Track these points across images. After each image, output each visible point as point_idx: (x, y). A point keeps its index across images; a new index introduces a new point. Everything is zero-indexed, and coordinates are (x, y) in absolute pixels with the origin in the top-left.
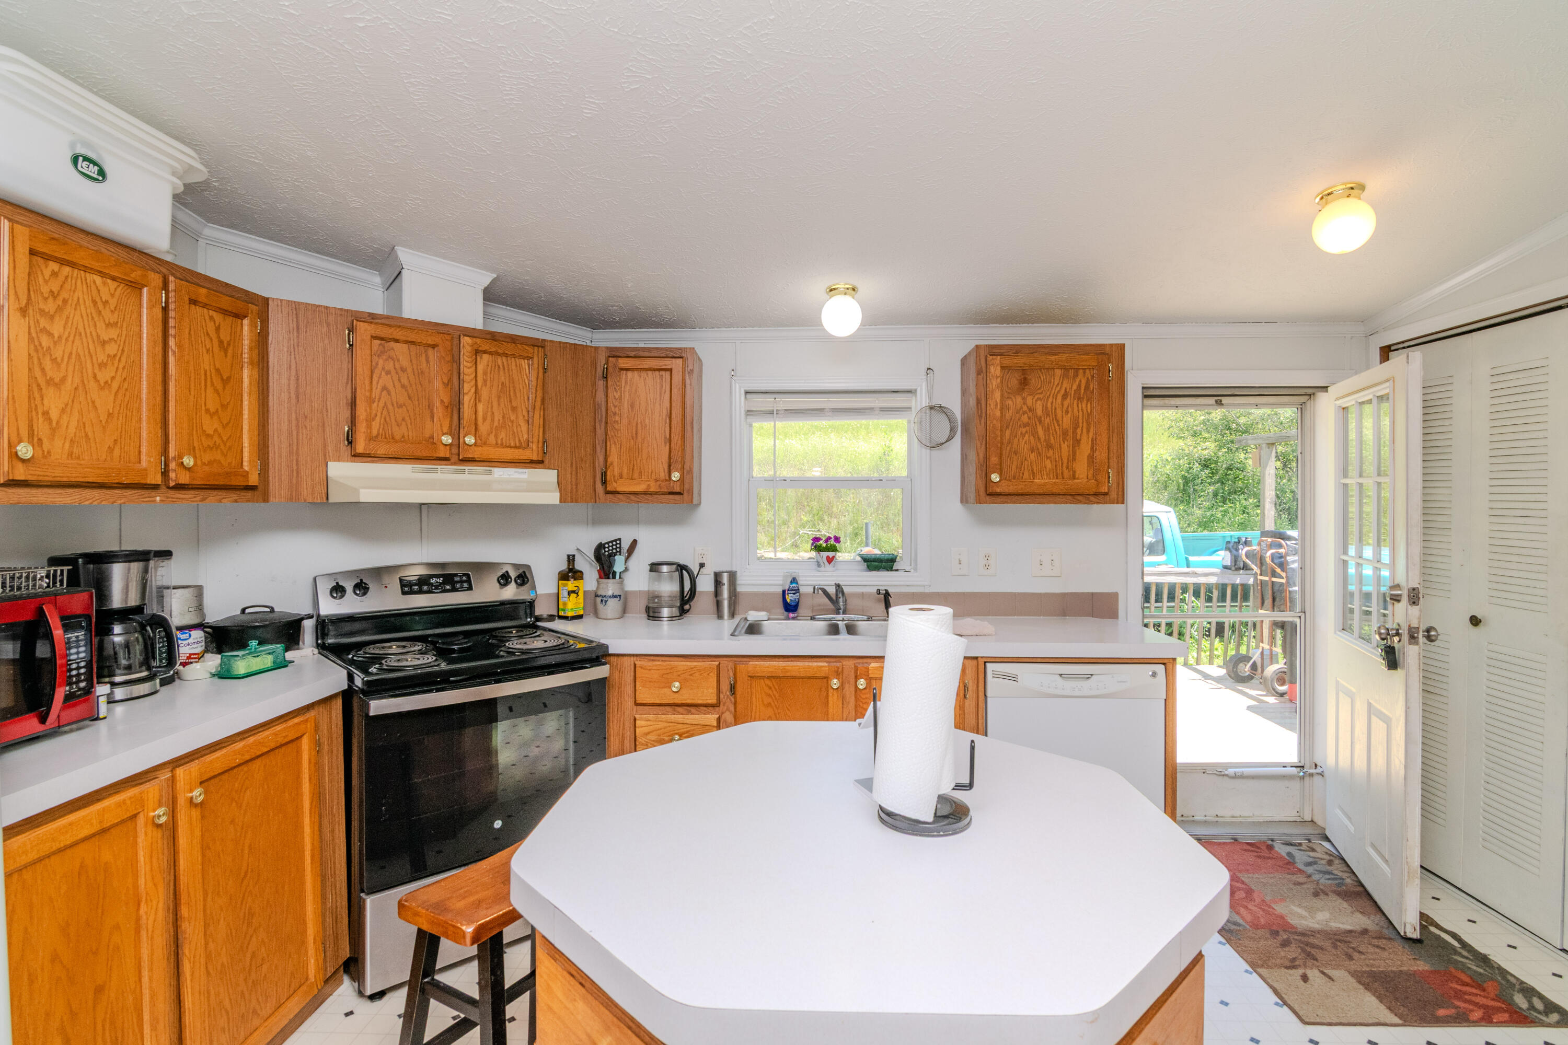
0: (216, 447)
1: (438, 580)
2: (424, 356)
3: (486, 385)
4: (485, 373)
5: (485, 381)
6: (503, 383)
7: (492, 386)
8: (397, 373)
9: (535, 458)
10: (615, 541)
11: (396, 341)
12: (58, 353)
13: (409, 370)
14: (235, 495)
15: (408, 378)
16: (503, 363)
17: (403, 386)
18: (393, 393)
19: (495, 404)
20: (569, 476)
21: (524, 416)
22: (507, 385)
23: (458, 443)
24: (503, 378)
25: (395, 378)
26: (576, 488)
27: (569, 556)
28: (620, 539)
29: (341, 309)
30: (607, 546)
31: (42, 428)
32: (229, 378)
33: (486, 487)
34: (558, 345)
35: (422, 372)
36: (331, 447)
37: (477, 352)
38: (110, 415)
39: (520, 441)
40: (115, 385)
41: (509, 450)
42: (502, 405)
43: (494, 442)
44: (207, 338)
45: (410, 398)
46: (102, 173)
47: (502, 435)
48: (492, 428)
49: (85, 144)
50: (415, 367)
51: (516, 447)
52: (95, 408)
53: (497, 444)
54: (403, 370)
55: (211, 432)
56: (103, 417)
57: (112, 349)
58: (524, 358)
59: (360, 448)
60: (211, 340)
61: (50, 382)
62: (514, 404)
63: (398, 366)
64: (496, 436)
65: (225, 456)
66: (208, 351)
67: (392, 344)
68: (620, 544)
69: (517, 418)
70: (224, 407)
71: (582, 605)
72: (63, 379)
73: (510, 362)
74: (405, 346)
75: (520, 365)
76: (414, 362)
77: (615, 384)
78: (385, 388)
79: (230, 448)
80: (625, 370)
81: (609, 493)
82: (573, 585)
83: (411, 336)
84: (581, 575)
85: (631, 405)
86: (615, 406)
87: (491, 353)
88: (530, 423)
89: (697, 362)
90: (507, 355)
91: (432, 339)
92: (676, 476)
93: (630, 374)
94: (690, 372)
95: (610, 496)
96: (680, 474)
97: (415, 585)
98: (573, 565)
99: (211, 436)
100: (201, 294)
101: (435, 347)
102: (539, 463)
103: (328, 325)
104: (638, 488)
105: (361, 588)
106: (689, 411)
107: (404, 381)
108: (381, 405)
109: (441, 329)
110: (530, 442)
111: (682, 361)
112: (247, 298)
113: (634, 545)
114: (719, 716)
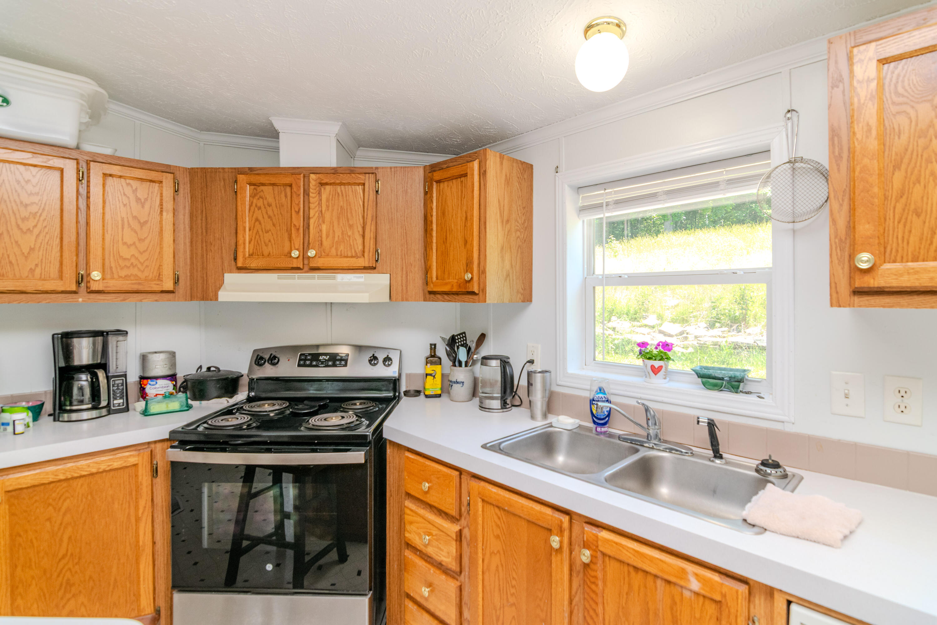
0: (134, 265)
1: (325, 357)
2: (283, 193)
3: (328, 210)
4: (328, 201)
5: (328, 207)
6: (341, 207)
7: (333, 210)
8: (265, 208)
9: (367, 265)
10: (462, 333)
11: (263, 184)
13: (274, 204)
14: (154, 296)
15: (273, 210)
16: (341, 191)
17: (269, 217)
18: (262, 222)
19: (336, 224)
20: (399, 279)
21: (359, 232)
22: (345, 208)
23: (304, 256)
24: (342, 203)
25: (264, 211)
26: (407, 288)
27: (431, 345)
28: (464, 333)
29: (231, 168)
30: (459, 337)
33: (333, 289)
34: (389, 170)
35: (283, 206)
36: (226, 264)
37: (322, 184)
39: (355, 251)
40: (36, 231)
41: (345, 259)
42: (341, 224)
43: (335, 254)
44: (124, 198)
45: (274, 225)
47: (342, 248)
48: (333, 243)
50: (277, 202)
51: (352, 257)
52: (19, 244)
53: (337, 255)
54: (270, 205)
55: (129, 257)
56: (26, 251)
57: (33, 208)
58: (359, 184)
59: (240, 264)
60: (128, 198)
62: (351, 223)
63: (266, 202)
64: (337, 249)
65: (143, 271)
66: (125, 205)
67: (262, 188)
68: (465, 336)
69: (353, 234)
70: (140, 240)
71: (440, 386)
73: (347, 189)
74: (270, 188)
75: (356, 190)
76: (277, 198)
77: (432, 197)
78: (257, 220)
79: (147, 266)
80: (438, 182)
81: (431, 293)
82: (430, 369)
83: (273, 180)
84: (439, 362)
85: (443, 213)
86: (432, 216)
87: (330, 184)
88: (363, 236)
89: (502, 163)
90: (344, 184)
91: (287, 180)
92: (468, 276)
93: (442, 184)
94: (483, 173)
95: (432, 296)
96: (472, 274)
97: (308, 360)
98: (435, 352)
99: (128, 259)
100: (115, 170)
101: (291, 186)
102: (371, 269)
103: (224, 180)
104: (446, 289)
105: (273, 360)
106: (482, 211)
107: (270, 213)
108: (255, 231)
109: (297, 171)
110: (364, 252)
111: (476, 164)
112: (167, 169)
113: (482, 338)
114: (460, 530)
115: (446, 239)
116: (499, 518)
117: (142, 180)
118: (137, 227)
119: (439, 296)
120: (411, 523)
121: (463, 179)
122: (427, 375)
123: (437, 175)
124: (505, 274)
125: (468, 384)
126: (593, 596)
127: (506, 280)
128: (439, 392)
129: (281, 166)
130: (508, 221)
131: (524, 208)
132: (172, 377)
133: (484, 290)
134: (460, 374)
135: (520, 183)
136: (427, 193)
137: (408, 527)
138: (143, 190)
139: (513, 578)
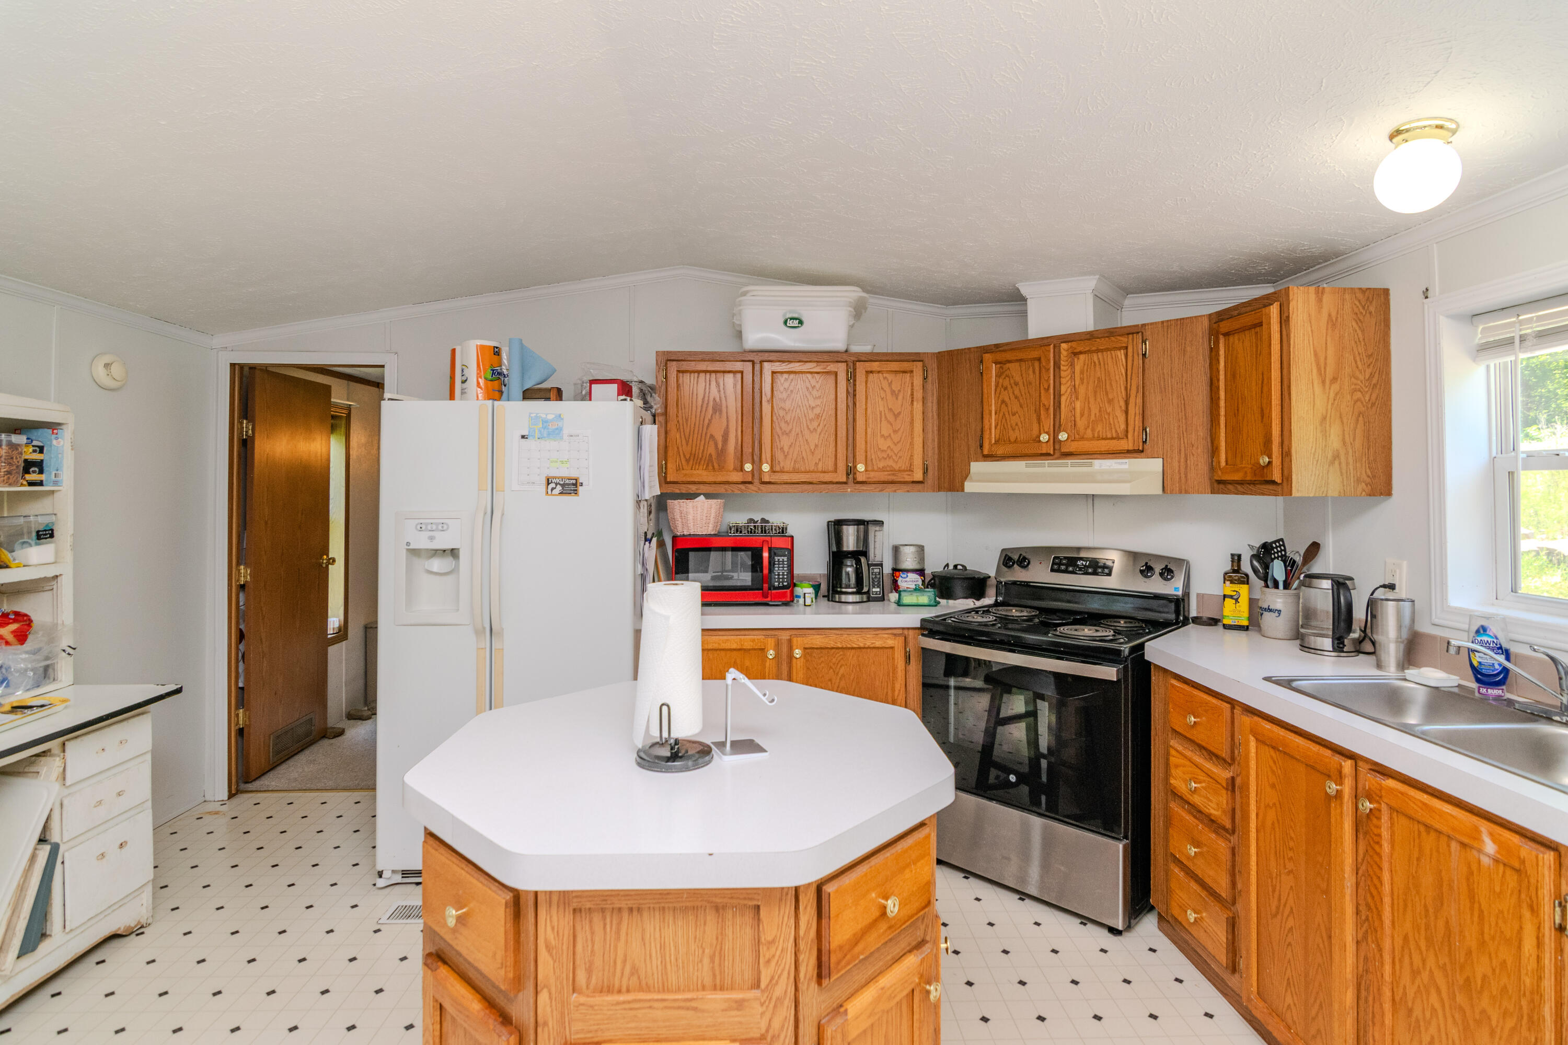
0: (889, 457)
1: (1084, 563)
2: (1031, 369)
3: (1083, 383)
4: (1082, 372)
5: (1082, 380)
6: (1099, 378)
7: (1088, 383)
8: (1012, 387)
9: (1131, 448)
10: (1278, 541)
11: (1009, 362)
12: (788, 418)
13: (1021, 384)
14: (905, 487)
15: (1020, 389)
16: (1098, 359)
17: (1016, 397)
18: (1009, 405)
19: (1092, 400)
20: (1176, 464)
21: (1121, 407)
22: (1103, 379)
23: (1055, 440)
24: (1099, 373)
25: (1010, 391)
26: (1186, 477)
27: (1232, 555)
28: (1284, 541)
29: (977, 347)
30: (1274, 545)
31: (779, 456)
32: (899, 413)
33: (1090, 478)
34: (1160, 325)
35: (1030, 383)
36: (972, 452)
37: (1076, 354)
38: (816, 446)
39: (1116, 431)
40: (819, 430)
41: (1103, 442)
42: (1099, 400)
43: (1091, 436)
44: (882, 391)
45: (1021, 406)
46: (801, 322)
47: (1099, 428)
48: (1089, 423)
50: (1025, 379)
51: (1112, 438)
52: (808, 443)
53: (1094, 437)
54: (1016, 384)
55: (885, 449)
56: (812, 448)
57: (817, 411)
58: (1120, 349)
59: (986, 452)
60: (885, 391)
61: (785, 433)
62: (1110, 396)
63: (1012, 381)
64: (1093, 430)
65: (897, 462)
66: (882, 399)
67: (1008, 365)
68: (1284, 545)
69: (1114, 410)
70: (895, 432)
71: (1244, 615)
72: (790, 431)
73: (1105, 357)
74: (1017, 364)
75: (1116, 356)
76: (1024, 375)
77: (1218, 355)
78: (1003, 402)
79: (900, 457)
80: (1226, 335)
81: (1219, 482)
82: (1229, 589)
83: (1020, 355)
84: (1245, 580)
85: (1232, 375)
86: (1218, 380)
87: (1085, 353)
88: (1127, 412)
89: (1320, 300)
90: (1102, 351)
91: (1035, 354)
92: (1265, 460)
93: (1231, 338)
94: (1285, 320)
95: (1221, 486)
96: (1270, 457)
97: (1064, 565)
98: (1239, 566)
99: (885, 451)
100: (875, 366)
101: (1039, 359)
102: (1138, 452)
103: (970, 360)
104: (1237, 477)
105: (1023, 562)
106: (1285, 371)
107: (1017, 392)
108: (1001, 415)
109: (1046, 341)
110: (1127, 431)
111: (1274, 310)
112: (915, 358)
113: (1314, 549)
114: (1233, 778)
115: (1238, 410)
116: (1272, 761)
117: (896, 372)
118: (890, 417)
119: (1230, 487)
120: (1176, 766)
121: (1258, 329)
122: (1225, 596)
123: (1225, 326)
124: (1330, 455)
125: (1287, 613)
126: (1377, 859)
127: (1332, 463)
128: (1245, 623)
129: (1030, 337)
130: (1334, 380)
132: (920, 571)
133: (1287, 478)
134: (1278, 599)
136: (1213, 352)
137: (1173, 772)
138: (897, 382)
139: (1292, 838)
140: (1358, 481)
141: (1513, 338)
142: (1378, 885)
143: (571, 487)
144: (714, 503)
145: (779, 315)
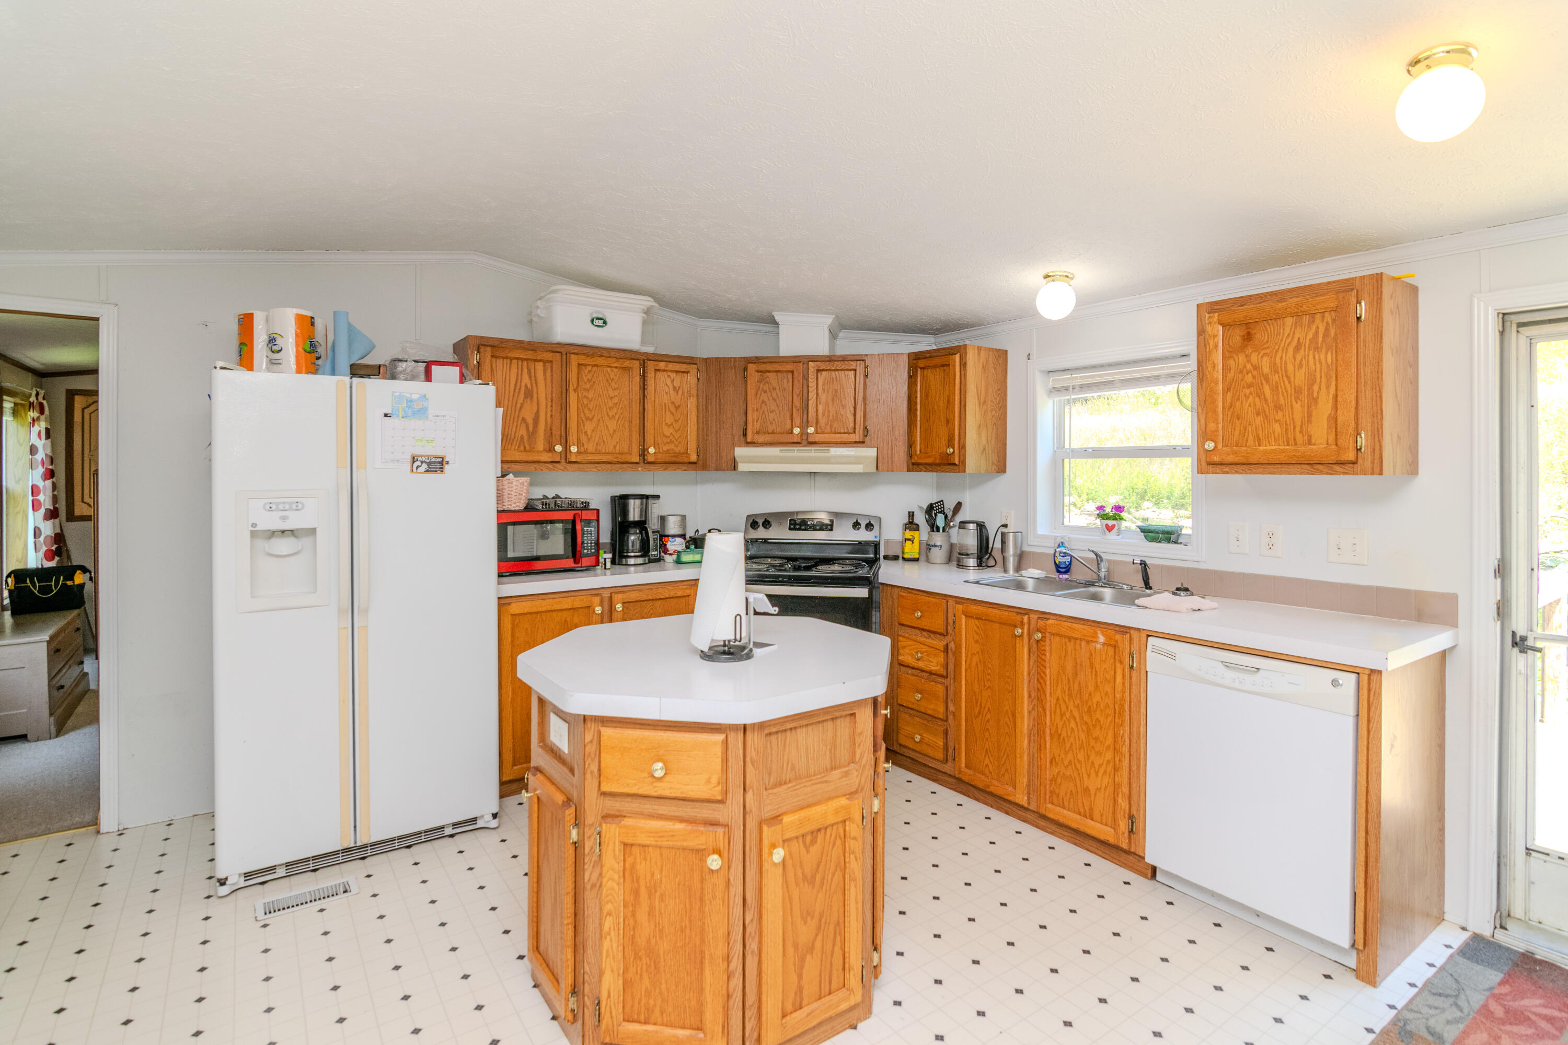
0: (671, 442)
1: (811, 523)
2: (786, 378)
3: (824, 393)
4: (824, 385)
5: (824, 390)
6: (836, 390)
7: (828, 392)
8: (770, 391)
9: (857, 440)
10: (940, 502)
11: (769, 372)
12: (591, 406)
13: (777, 388)
14: (684, 467)
15: (776, 393)
16: (836, 376)
17: (774, 399)
18: (768, 403)
19: (831, 404)
20: (885, 451)
21: (850, 411)
22: (839, 391)
23: (804, 432)
24: (835, 386)
25: (769, 394)
26: (892, 461)
27: (909, 512)
28: (942, 501)
29: (742, 358)
30: (937, 505)
31: (584, 438)
32: (679, 406)
33: (827, 461)
34: (877, 356)
35: (785, 389)
36: (736, 438)
37: (818, 371)
38: (615, 431)
39: (847, 428)
40: (617, 417)
41: (838, 435)
42: (835, 405)
43: (830, 431)
44: (666, 387)
45: (778, 406)
46: (605, 322)
47: (836, 425)
48: (827, 421)
49: (597, 312)
50: (780, 386)
51: (844, 433)
52: (608, 428)
53: (832, 431)
54: (774, 389)
55: (668, 435)
56: (611, 432)
57: (615, 400)
58: (850, 370)
59: (749, 440)
60: (669, 387)
61: (587, 419)
62: (844, 403)
63: (771, 387)
64: (831, 427)
65: (677, 446)
66: (667, 393)
67: (768, 374)
68: (943, 504)
69: (845, 413)
70: (676, 421)
71: (917, 551)
72: (593, 417)
73: (840, 375)
74: (775, 374)
75: (848, 375)
76: (780, 383)
77: (916, 381)
78: (763, 402)
79: (680, 442)
80: (923, 368)
81: (913, 464)
82: (908, 534)
83: (778, 367)
84: (917, 528)
85: (926, 396)
86: (916, 398)
87: (827, 370)
88: (855, 415)
89: (979, 354)
90: (838, 370)
91: (790, 367)
92: (950, 450)
93: (926, 372)
94: (964, 365)
95: (915, 466)
96: (953, 449)
97: (798, 524)
98: (913, 519)
99: (669, 437)
100: (662, 365)
101: (792, 372)
102: (861, 443)
103: (735, 368)
104: (930, 461)
105: (767, 524)
106: (962, 396)
107: (774, 395)
108: (762, 411)
109: (797, 359)
110: (855, 428)
111: (957, 357)
112: (691, 361)
113: (959, 506)
114: (947, 644)
115: (929, 418)
116: (978, 628)
117: (677, 372)
118: (673, 410)
119: (921, 467)
120: (904, 647)
121: (945, 368)
122: (906, 540)
123: (921, 363)
124: (982, 448)
125: (945, 547)
126: (1043, 663)
127: (982, 453)
128: (917, 556)
129: (781, 354)
130: (984, 402)
131: (999, 390)
132: (683, 536)
133: (963, 462)
134: (938, 538)
135: (995, 369)
136: (912, 378)
137: (901, 651)
138: (678, 380)
139: (989, 668)
140: (993, 464)
141: (1069, 386)
142: (1044, 676)
143: (437, 465)
144: (524, 480)
145: (585, 314)
